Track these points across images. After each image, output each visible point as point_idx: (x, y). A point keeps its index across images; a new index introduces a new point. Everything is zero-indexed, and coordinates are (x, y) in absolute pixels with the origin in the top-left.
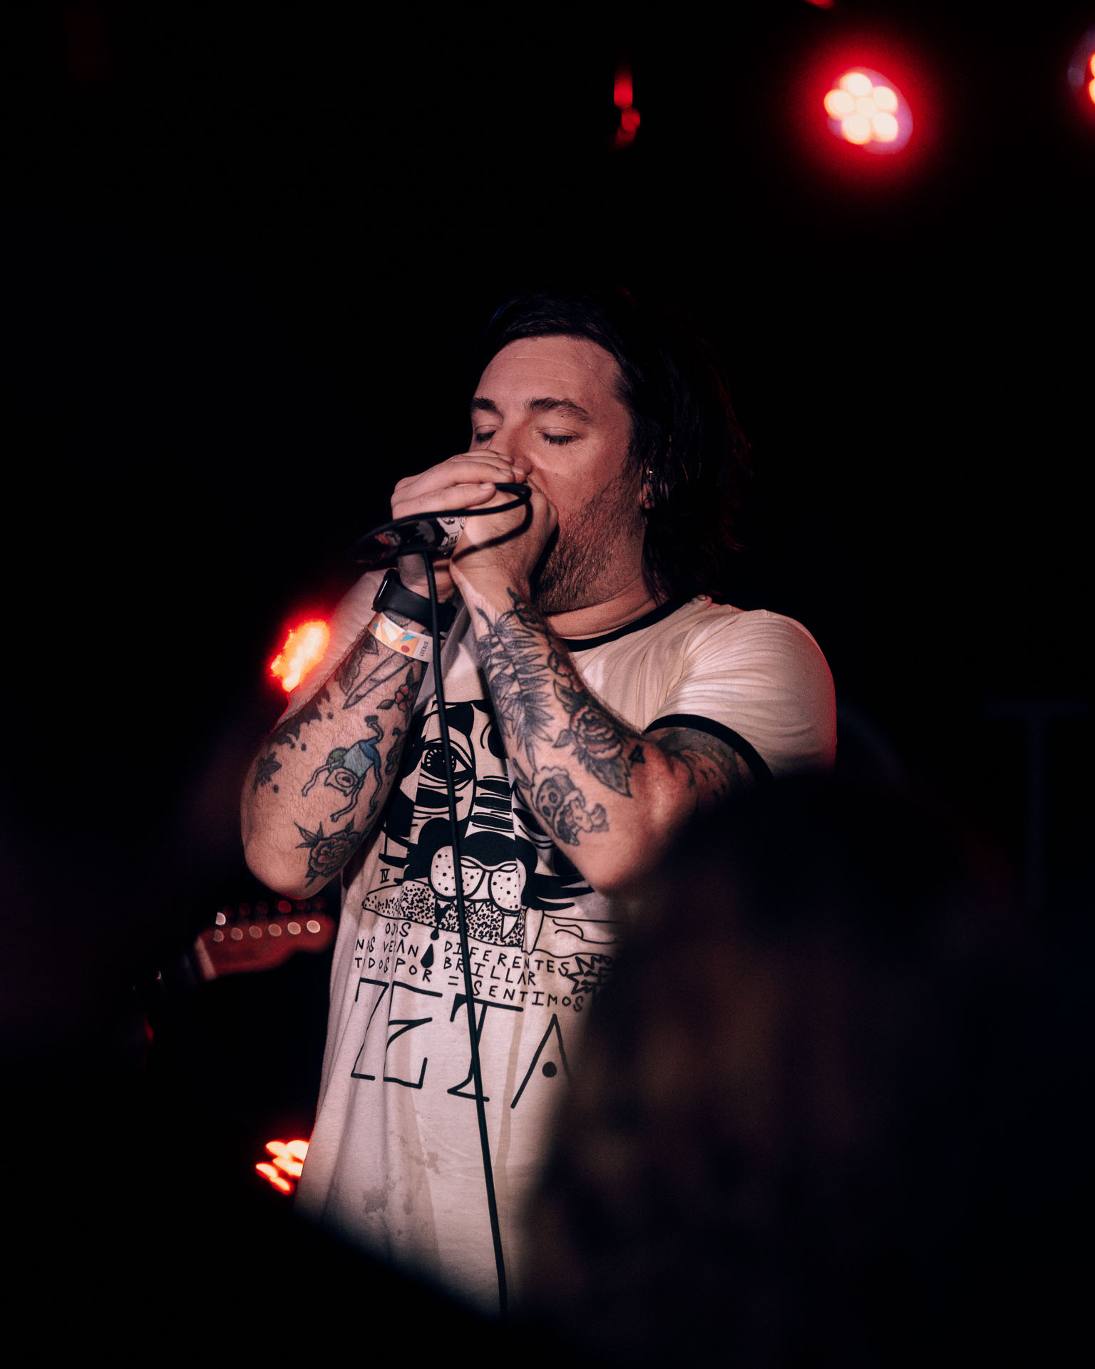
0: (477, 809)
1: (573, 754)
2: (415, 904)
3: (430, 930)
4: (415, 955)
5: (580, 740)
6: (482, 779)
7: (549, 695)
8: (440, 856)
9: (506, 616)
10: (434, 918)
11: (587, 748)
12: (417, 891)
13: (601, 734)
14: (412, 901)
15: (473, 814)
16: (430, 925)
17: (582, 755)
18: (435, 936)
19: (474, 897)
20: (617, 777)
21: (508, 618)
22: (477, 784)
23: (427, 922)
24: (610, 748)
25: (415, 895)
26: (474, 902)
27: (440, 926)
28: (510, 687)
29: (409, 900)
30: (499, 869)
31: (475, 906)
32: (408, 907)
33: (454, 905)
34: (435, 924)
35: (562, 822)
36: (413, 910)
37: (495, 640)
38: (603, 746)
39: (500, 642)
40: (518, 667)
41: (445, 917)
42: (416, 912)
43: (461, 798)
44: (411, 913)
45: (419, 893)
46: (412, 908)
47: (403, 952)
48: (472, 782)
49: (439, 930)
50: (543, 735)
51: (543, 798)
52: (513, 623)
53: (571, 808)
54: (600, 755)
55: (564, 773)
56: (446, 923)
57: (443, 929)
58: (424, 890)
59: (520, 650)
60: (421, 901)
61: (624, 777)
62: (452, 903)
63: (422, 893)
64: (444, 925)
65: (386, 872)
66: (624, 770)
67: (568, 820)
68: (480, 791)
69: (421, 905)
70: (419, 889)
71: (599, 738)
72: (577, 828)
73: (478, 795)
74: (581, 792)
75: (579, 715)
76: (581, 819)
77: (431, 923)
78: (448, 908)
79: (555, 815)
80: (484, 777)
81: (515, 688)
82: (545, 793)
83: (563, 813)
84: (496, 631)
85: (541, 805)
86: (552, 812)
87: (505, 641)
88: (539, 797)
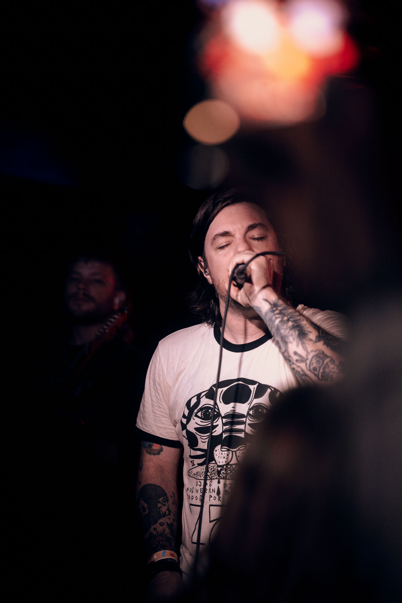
0: (225, 427)
1: (324, 344)
2: (212, 472)
3: (217, 480)
4: (214, 492)
6: (224, 415)
7: (305, 325)
8: (216, 451)
9: (277, 300)
10: (217, 475)
12: (212, 467)
14: (211, 472)
15: (224, 430)
16: (217, 478)
17: (328, 344)
18: (219, 482)
19: (231, 463)
22: (222, 418)
23: (216, 477)
25: (211, 469)
26: (231, 465)
27: (220, 478)
28: (288, 324)
29: (210, 472)
30: (238, 450)
31: (232, 466)
32: (210, 475)
33: (224, 468)
34: (218, 478)
35: (324, 372)
36: (212, 475)
37: (275, 309)
39: (277, 309)
41: (221, 474)
42: (213, 476)
43: (218, 425)
44: (211, 477)
45: (212, 468)
46: (211, 475)
47: (211, 493)
48: (220, 417)
49: (220, 480)
50: (308, 339)
51: (313, 363)
53: (328, 365)
55: (322, 352)
56: (222, 476)
57: (221, 479)
58: (214, 466)
59: (287, 311)
60: (214, 471)
62: (223, 467)
63: (213, 467)
64: (221, 477)
65: (193, 462)
67: (327, 370)
68: (224, 420)
69: (214, 472)
70: (212, 466)
73: (224, 422)
74: (331, 358)
77: (217, 477)
78: (221, 470)
80: (225, 414)
81: (290, 324)
82: (314, 361)
83: (324, 368)
84: (274, 306)
85: (312, 367)
86: (318, 369)
87: (280, 308)
88: (311, 364)
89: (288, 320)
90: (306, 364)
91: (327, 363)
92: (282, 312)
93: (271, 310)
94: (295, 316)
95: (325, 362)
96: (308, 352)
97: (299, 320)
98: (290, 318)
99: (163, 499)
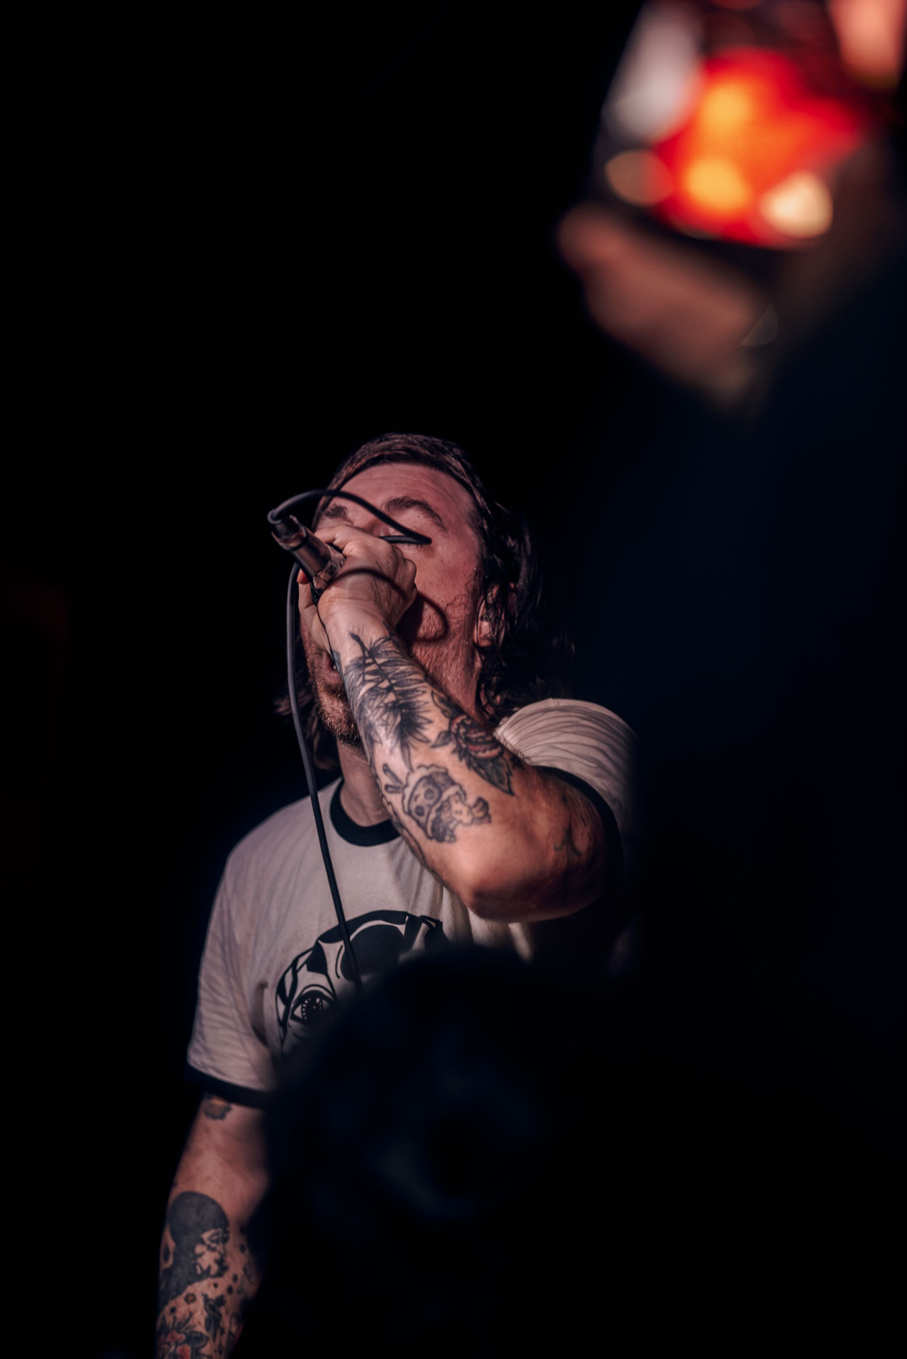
1: (454, 752)
5: (461, 741)
7: (427, 703)
9: (382, 640)
11: (467, 747)
13: (482, 737)
17: (462, 753)
20: (498, 774)
21: (384, 642)
24: (491, 749)
28: (386, 697)
35: (438, 820)
37: (369, 661)
38: (484, 747)
39: (375, 662)
40: (393, 682)
50: (420, 737)
51: (416, 797)
52: (389, 646)
53: (449, 803)
54: (481, 755)
55: (443, 770)
59: (397, 667)
61: (505, 776)
66: (506, 769)
67: (445, 816)
71: (480, 740)
72: (455, 823)
74: (461, 787)
75: (458, 720)
76: (461, 813)
79: (429, 813)
81: (391, 697)
82: (421, 791)
83: (440, 810)
84: (369, 654)
85: (413, 806)
86: (426, 811)
87: (380, 661)
88: (413, 797)
89: (389, 689)
90: (403, 798)
91: (448, 800)
92: (383, 668)
93: (361, 662)
94: (409, 682)
95: (444, 797)
96: (411, 770)
97: (415, 690)
98: (396, 685)
99: (213, 1235)
